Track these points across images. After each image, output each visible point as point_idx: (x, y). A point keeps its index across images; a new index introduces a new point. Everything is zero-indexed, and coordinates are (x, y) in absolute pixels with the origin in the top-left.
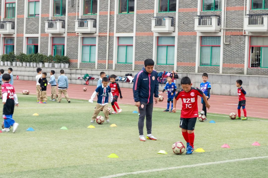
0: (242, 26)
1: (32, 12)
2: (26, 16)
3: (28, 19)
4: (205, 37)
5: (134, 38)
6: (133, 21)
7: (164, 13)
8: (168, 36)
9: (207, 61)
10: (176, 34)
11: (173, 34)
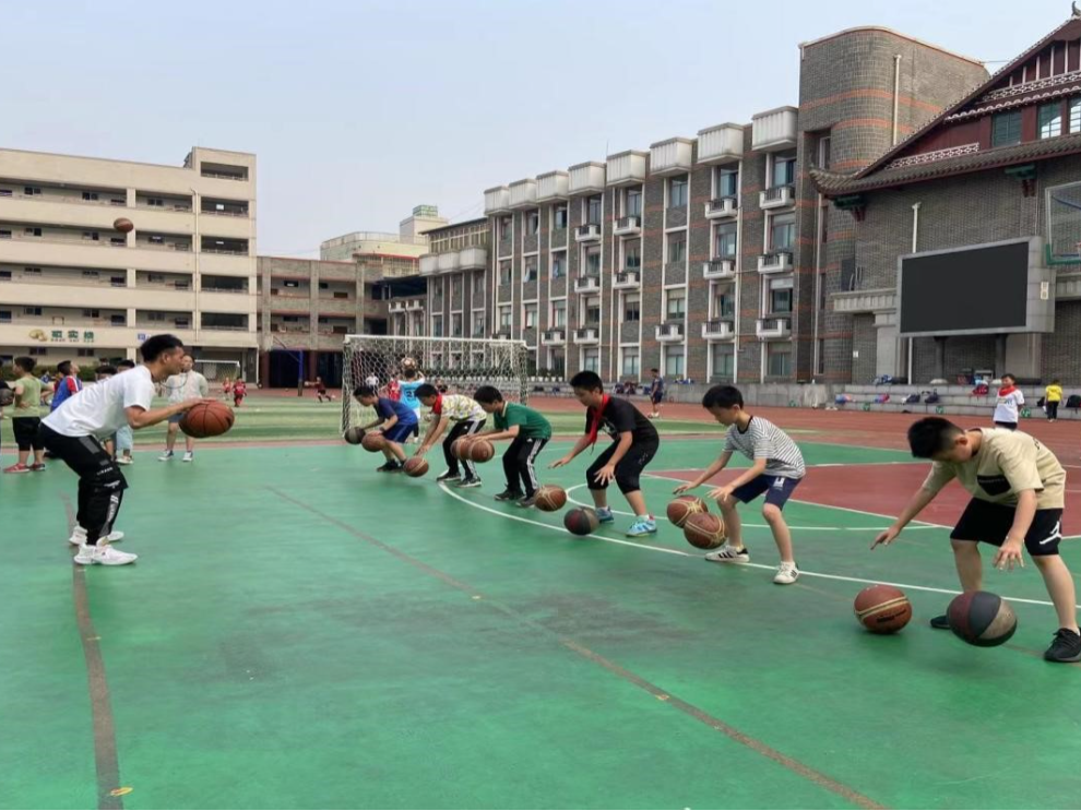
0: (755, 331)
1: (529, 324)
2: (523, 326)
3: (525, 331)
4: (716, 344)
5: (640, 350)
6: (638, 328)
7: (670, 320)
8: (676, 344)
9: (721, 369)
10: (685, 343)
11: (682, 343)
